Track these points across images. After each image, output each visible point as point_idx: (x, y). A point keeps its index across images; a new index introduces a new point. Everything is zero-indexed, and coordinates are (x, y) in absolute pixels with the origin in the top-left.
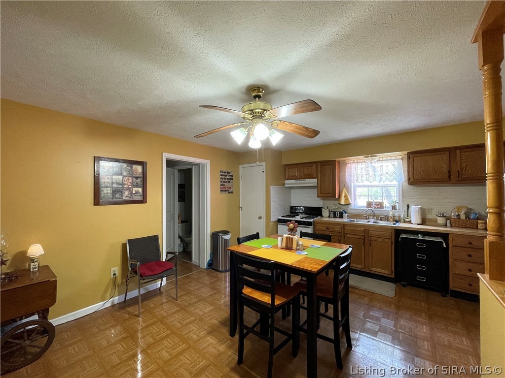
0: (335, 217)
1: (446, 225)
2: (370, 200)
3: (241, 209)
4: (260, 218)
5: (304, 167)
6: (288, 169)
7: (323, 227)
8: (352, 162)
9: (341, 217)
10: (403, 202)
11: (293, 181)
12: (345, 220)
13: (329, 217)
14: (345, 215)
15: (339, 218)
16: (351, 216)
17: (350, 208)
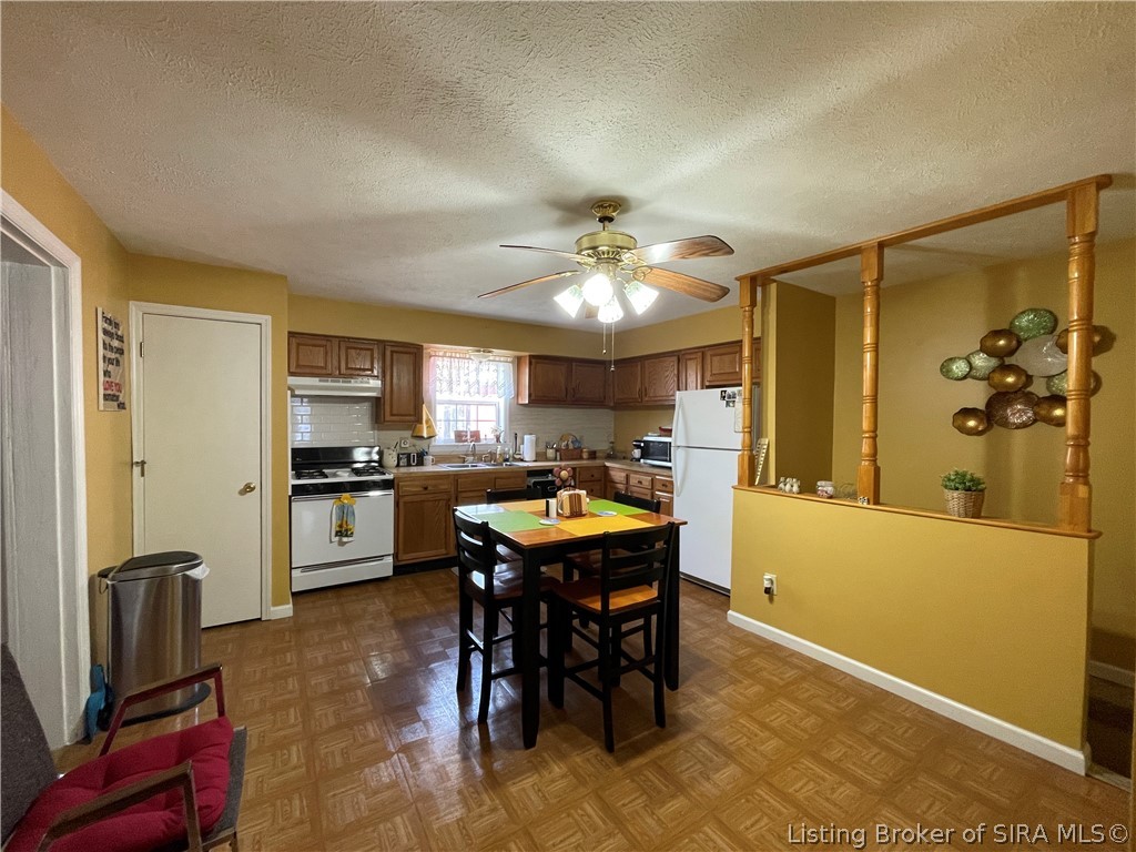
0: (409, 465)
1: (555, 460)
2: (461, 429)
3: (137, 470)
4: (248, 489)
5: (348, 348)
6: (298, 345)
7: (417, 486)
8: (441, 354)
9: (420, 463)
10: (510, 429)
11: (314, 381)
12: (429, 468)
13: (398, 465)
14: (428, 459)
15: (417, 465)
16: (439, 459)
17: (433, 444)
